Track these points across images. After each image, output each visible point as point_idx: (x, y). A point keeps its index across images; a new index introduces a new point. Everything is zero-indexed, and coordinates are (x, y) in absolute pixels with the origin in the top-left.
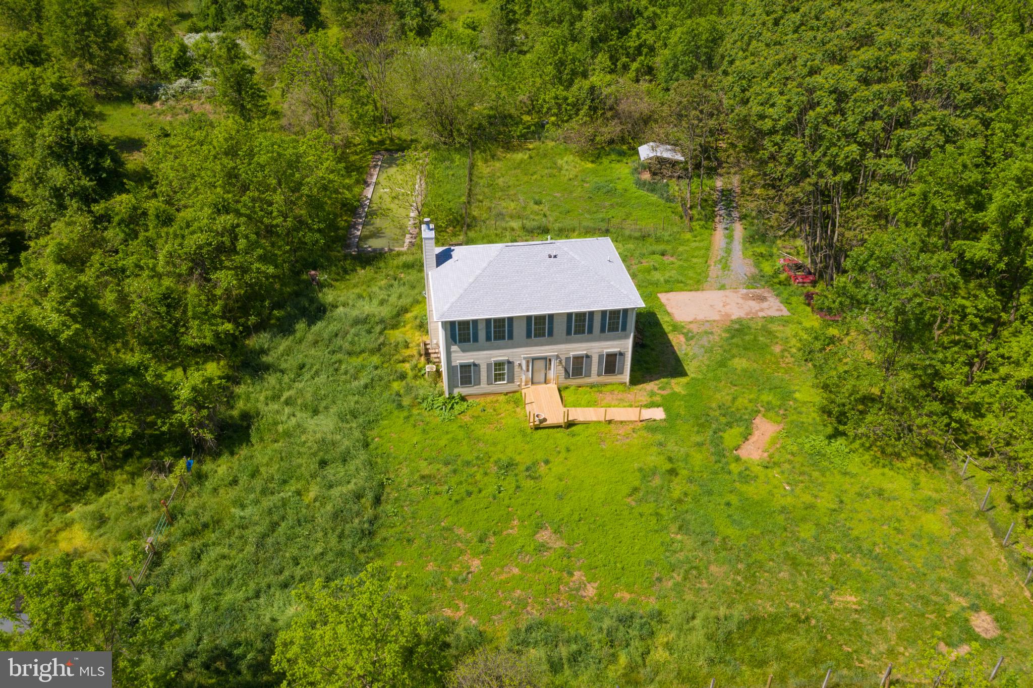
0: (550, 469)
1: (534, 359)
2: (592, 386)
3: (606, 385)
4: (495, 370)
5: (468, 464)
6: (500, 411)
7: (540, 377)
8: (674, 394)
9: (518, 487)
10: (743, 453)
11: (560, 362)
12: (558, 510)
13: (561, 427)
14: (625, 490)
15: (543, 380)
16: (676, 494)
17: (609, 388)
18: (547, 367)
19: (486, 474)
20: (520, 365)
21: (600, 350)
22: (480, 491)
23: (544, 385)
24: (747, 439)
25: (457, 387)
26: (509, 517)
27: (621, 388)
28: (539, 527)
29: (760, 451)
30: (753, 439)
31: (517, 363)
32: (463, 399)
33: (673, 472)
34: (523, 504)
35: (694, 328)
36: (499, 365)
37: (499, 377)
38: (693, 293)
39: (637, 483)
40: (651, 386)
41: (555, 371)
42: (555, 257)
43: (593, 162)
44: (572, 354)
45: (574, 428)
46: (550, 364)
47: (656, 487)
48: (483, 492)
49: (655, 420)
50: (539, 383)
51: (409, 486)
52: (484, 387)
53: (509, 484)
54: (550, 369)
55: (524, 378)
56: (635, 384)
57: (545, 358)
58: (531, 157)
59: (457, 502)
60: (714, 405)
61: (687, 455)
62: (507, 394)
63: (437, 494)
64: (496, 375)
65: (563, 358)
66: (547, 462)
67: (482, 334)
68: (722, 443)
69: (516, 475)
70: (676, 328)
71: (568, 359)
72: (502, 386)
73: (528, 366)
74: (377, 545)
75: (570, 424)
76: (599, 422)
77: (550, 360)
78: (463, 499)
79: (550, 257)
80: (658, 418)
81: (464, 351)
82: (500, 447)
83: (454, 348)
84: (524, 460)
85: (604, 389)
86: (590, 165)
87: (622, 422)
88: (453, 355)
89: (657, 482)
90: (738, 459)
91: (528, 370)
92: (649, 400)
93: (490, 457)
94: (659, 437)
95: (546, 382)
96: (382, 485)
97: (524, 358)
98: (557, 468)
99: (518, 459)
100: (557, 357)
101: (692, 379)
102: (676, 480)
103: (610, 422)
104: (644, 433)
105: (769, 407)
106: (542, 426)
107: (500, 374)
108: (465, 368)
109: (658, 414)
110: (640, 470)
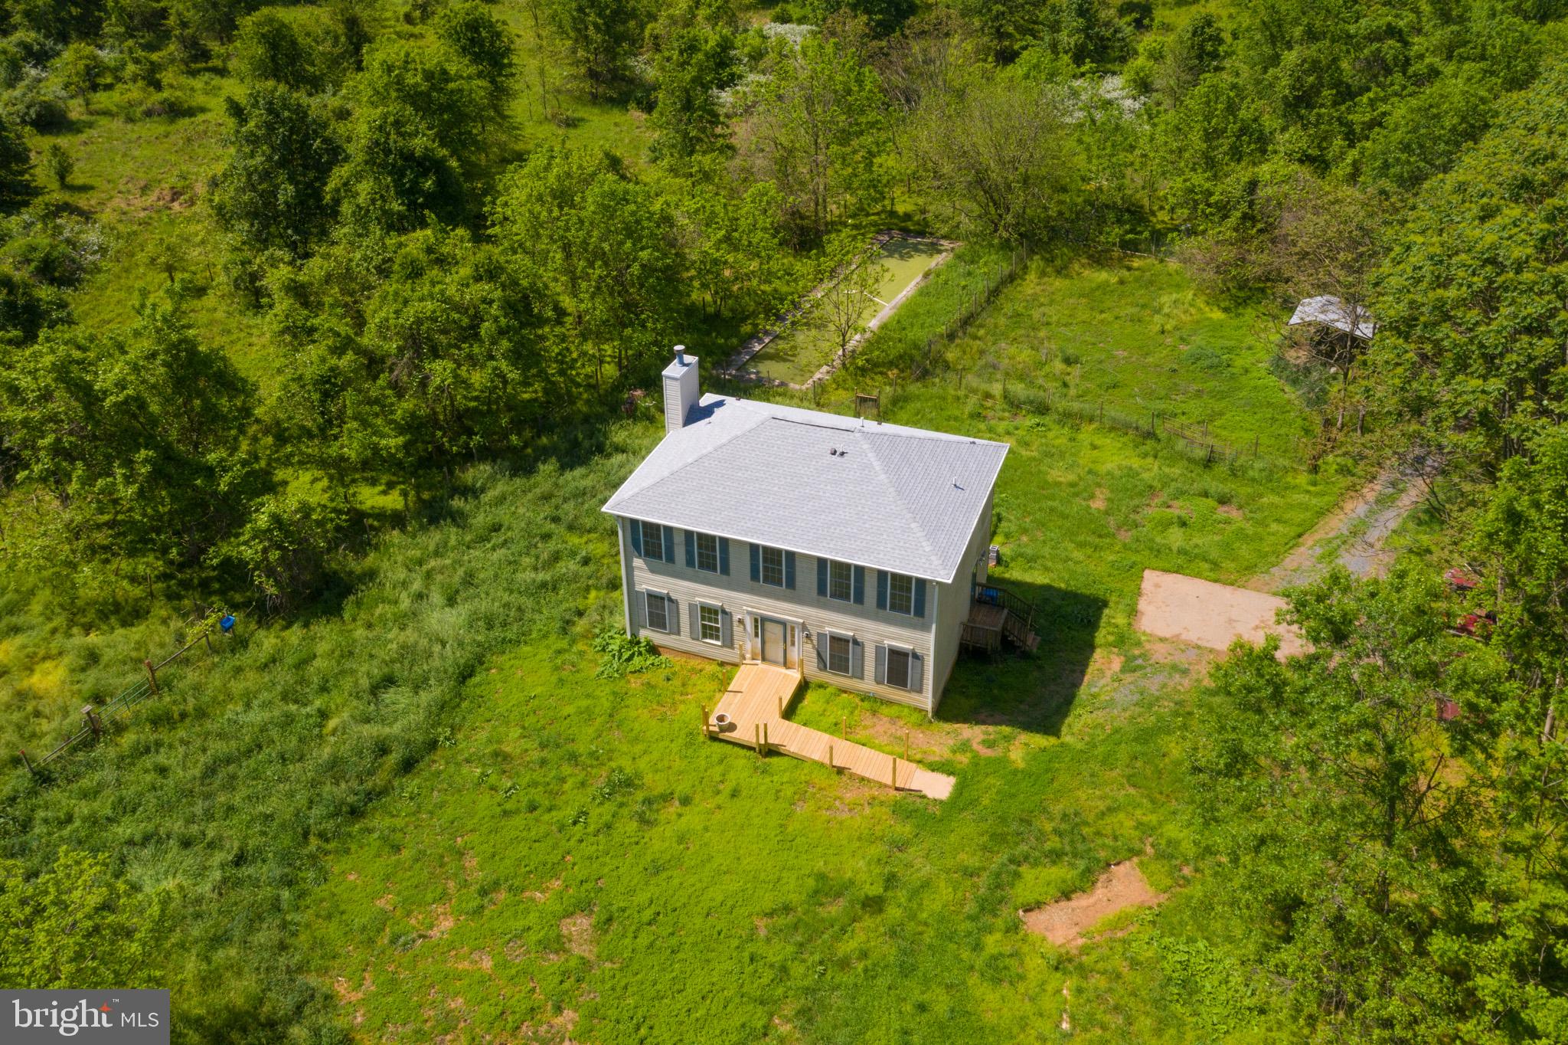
0: (680, 815)
1: (765, 620)
2: (865, 697)
3: (890, 703)
4: (703, 618)
5: (573, 758)
6: (689, 690)
7: (775, 650)
8: (1003, 761)
9: (609, 826)
10: (1035, 921)
11: (808, 637)
12: (631, 892)
13: (753, 749)
14: (768, 902)
15: (781, 660)
16: (848, 946)
17: (894, 711)
18: (787, 639)
19: (583, 784)
20: (741, 621)
21: (877, 638)
22: (550, 810)
23: (783, 670)
24: (1066, 895)
25: (644, 627)
26: (554, 871)
27: (915, 717)
28: (584, 907)
29: (1075, 930)
30: (1080, 902)
31: (736, 617)
32: (653, 650)
33: (874, 905)
34: (590, 858)
35: (1160, 653)
36: (709, 612)
37: (708, 632)
38: (1217, 587)
39: (794, 898)
40: (974, 733)
41: (802, 651)
42: (842, 454)
43: (1226, 310)
44: (828, 630)
45: (775, 760)
46: (793, 636)
47: (823, 920)
48: (554, 813)
49: (924, 797)
50: (775, 663)
51: (468, 761)
52: (684, 640)
53: (600, 814)
54: (793, 644)
55: (748, 646)
56: (947, 720)
57: (783, 623)
58: (1122, 282)
59: (506, 813)
60: (1057, 809)
61: (926, 885)
62: (722, 664)
63: (493, 788)
64: (704, 626)
65: (814, 632)
66: (686, 801)
67: (680, 553)
68: (1012, 886)
69: (621, 805)
70: (1122, 641)
71: (821, 636)
72: (712, 647)
73: (756, 627)
74: (349, 835)
75: (771, 751)
76: (822, 765)
77: (793, 629)
78: (517, 811)
79: (834, 453)
80: (930, 795)
81: (653, 571)
82: (639, 748)
83: (638, 562)
84: (655, 783)
85: (885, 710)
86: (1217, 315)
87: (863, 779)
88: (636, 573)
89: (834, 910)
90: (1013, 928)
91: (756, 635)
92: (947, 754)
93: (610, 759)
94: (905, 830)
95: (786, 664)
96: (433, 745)
97: (749, 613)
98: (692, 819)
99: (648, 779)
100: (804, 627)
101: (1062, 745)
102: (868, 921)
103: (840, 771)
104: (884, 813)
105: (1167, 854)
106: (721, 736)
107: (711, 627)
108: (656, 599)
109: (939, 787)
110: (821, 877)
